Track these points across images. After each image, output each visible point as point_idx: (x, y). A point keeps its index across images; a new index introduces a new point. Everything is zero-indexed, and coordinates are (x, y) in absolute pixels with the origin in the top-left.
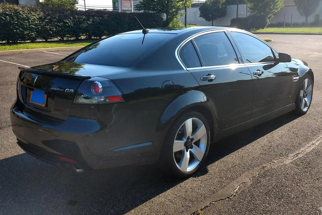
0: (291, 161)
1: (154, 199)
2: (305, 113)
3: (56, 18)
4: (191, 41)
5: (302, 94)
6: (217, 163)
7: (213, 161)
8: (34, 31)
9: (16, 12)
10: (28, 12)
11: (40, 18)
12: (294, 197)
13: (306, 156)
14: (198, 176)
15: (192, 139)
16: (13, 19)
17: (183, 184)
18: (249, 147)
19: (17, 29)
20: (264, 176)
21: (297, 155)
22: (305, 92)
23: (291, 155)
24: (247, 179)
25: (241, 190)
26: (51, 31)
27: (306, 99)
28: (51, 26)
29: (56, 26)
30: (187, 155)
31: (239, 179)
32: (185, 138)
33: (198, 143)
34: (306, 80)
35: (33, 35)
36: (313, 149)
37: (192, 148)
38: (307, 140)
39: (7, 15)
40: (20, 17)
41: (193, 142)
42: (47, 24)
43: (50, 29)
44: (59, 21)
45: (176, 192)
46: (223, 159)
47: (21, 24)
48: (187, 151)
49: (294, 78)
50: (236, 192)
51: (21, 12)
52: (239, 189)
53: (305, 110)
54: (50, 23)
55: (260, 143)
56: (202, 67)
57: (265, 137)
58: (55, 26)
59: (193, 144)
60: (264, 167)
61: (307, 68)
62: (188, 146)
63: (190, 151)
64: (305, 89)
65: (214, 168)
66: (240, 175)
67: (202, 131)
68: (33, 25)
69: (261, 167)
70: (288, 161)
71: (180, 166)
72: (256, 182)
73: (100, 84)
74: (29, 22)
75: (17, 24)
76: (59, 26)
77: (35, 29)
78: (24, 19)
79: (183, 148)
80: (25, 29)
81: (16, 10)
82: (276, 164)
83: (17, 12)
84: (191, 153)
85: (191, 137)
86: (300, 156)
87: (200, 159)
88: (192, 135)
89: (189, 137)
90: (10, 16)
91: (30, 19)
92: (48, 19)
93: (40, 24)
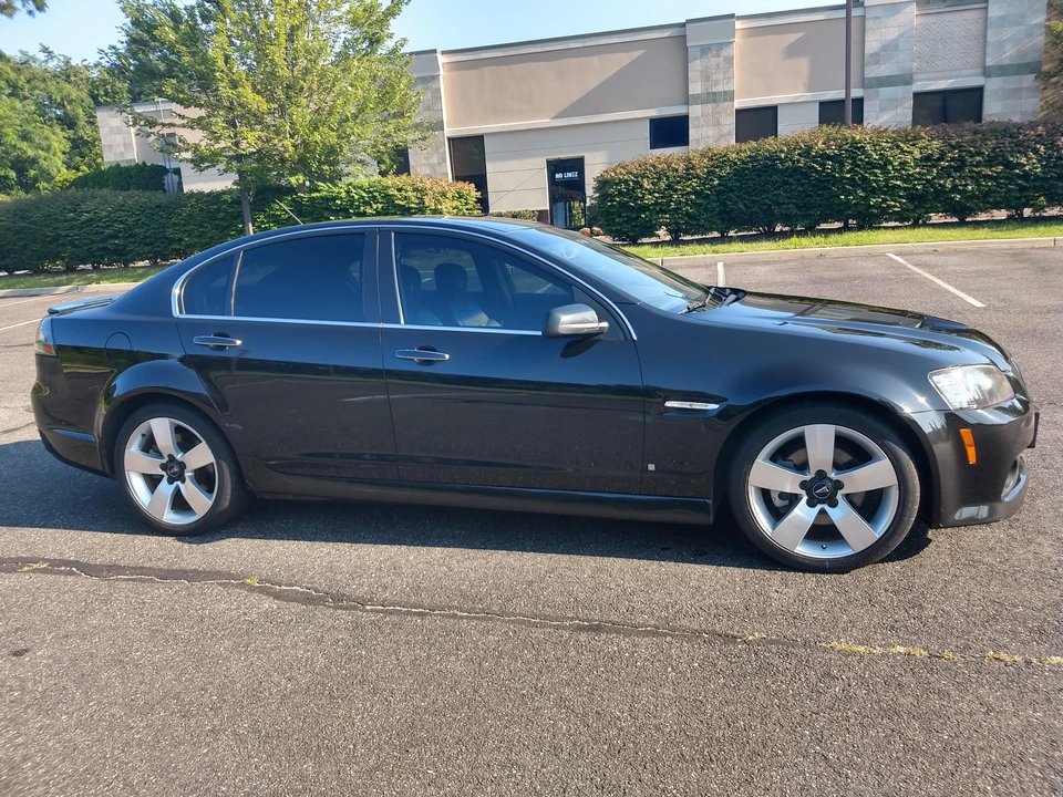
3: (980, 154)
8: (901, 197)
9: (856, 148)
10: (889, 145)
11: (928, 158)
19: (848, 193)
26: (960, 192)
28: (960, 178)
29: (976, 178)
35: (894, 206)
39: (829, 158)
40: (861, 160)
42: (945, 173)
43: (954, 189)
44: (990, 162)
47: (864, 179)
51: (868, 147)
54: (957, 169)
58: (972, 178)
68: (896, 178)
74: (886, 172)
75: (852, 179)
76: (986, 177)
77: (905, 189)
80: (874, 192)
81: (854, 142)
83: (858, 148)
90: (835, 159)
91: (891, 163)
92: (952, 159)
93: (924, 174)
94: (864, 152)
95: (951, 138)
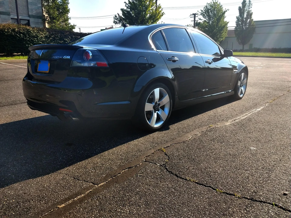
0: (230, 123)
1: (130, 142)
2: (240, 98)
3: (58, 37)
4: (160, 30)
5: (239, 84)
6: (176, 124)
7: (174, 123)
9: (28, 31)
10: (37, 32)
11: (46, 37)
12: (232, 142)
13: (241, 121)
14: (163, 131)
15: (159, 104)
16: (26, 36)
17: (151, 135)
18: (200, 116)
20: (210, 131)
21: (234, 120)
22: (241, 83)
23: (230, 120)
24: (198, 133)
25: (193, 138)
27: (242, 88)
30: (155, 115)
31: (192, 132)
32: (154, 103)
33: (163, 108)
34: (243, 74)
36: (247, 118)
37: (158, 111)
38: (242, 112)
39: (21, 33)
40: (31, 35)
41: (159, 107)
42: (51, 41)
44: (60, 39)
45: (146, 139)
46: (181, 122)
47: (32, 40)
48: (155, 112)
49: (234, 71)
50: (190, 139)
51: (32, 31)
52: (192, 138)
53: (241, 96)
54: (54, 40)
55: (208, 114)
56: (168, 51)
57: (211, 111)
59: (159, 108)
60: (210, 127)
61: (244, 65)
62: (156, 109)
63: (157, 113)
64: (242, 81)
65: (174, 127)
66: (193, 131)
67: (166, 99)
68: (40, 41)
69: (208, 126)
70: (228, 124)
71: (150, 122)
72: (204, 134)
73: (90, 52)
74: (38, 39)
75: (29, 40)
78: (34, 37)
79: (152, 109)
81: (28, 30)
82: (219, 125)
83: (29, 31)
84: (158, 114)
85: (158, 103)
86: (237, 121)
87: (164, 120)
88: (159, 101)
89: (157, 102)
90: (23, 34)
91: (38, 37)
92: (52, 38)
93: (46, 41)
94: (31, 33)
95: (50, 32)
